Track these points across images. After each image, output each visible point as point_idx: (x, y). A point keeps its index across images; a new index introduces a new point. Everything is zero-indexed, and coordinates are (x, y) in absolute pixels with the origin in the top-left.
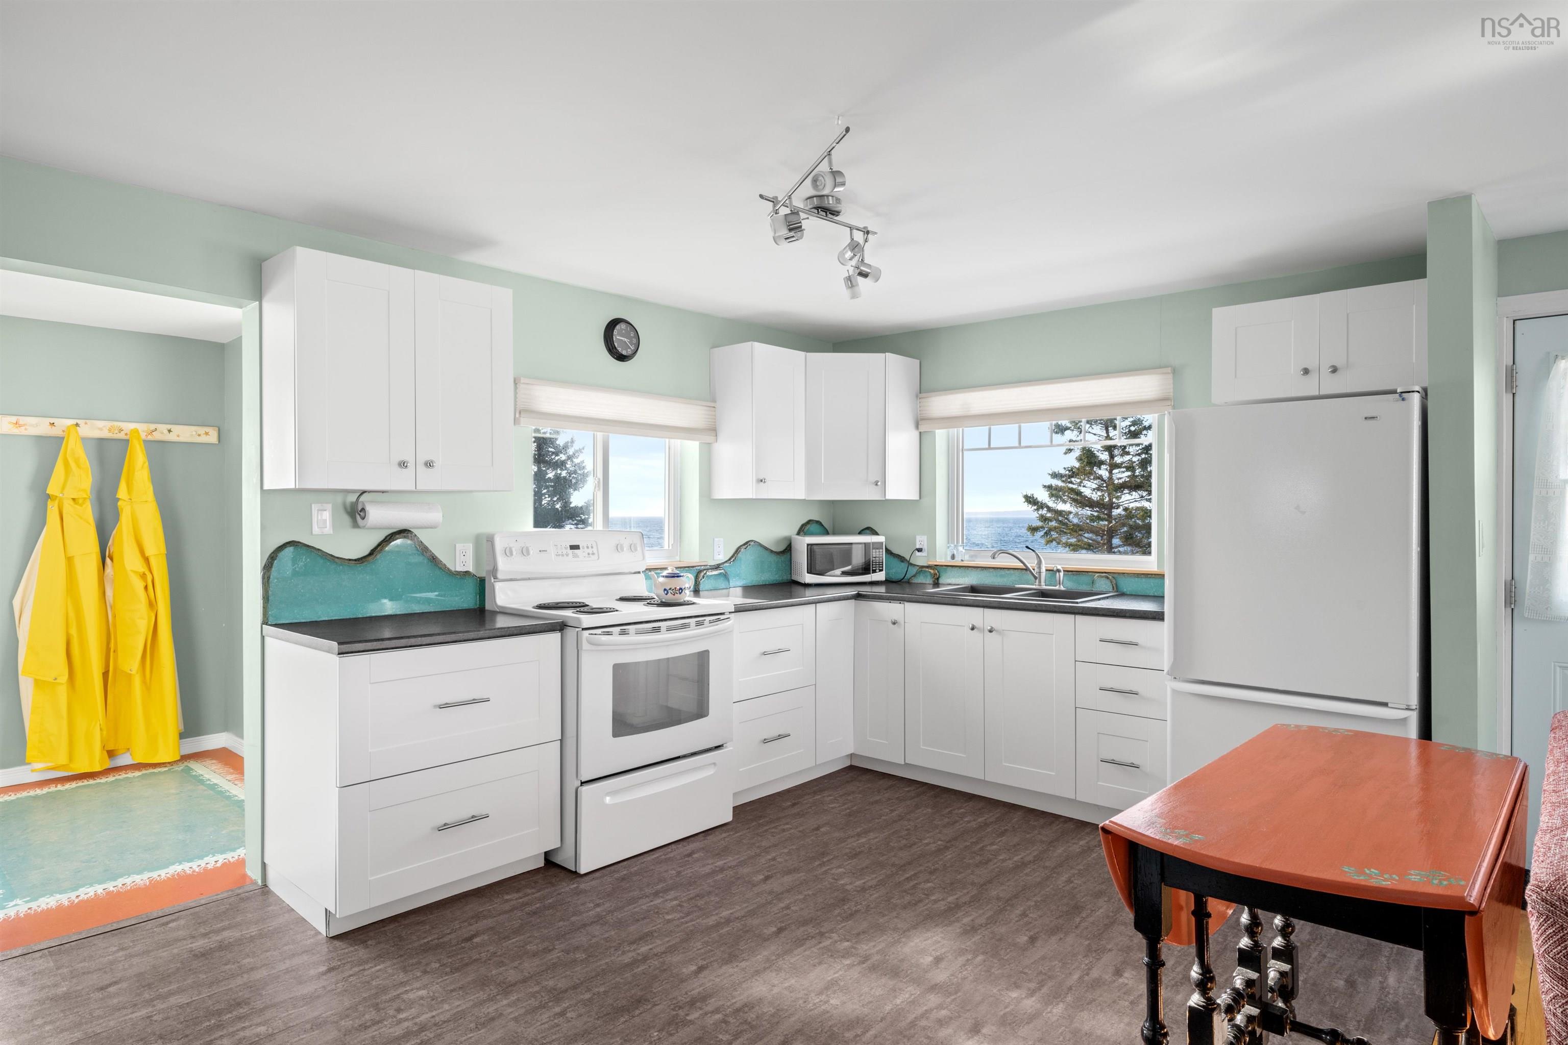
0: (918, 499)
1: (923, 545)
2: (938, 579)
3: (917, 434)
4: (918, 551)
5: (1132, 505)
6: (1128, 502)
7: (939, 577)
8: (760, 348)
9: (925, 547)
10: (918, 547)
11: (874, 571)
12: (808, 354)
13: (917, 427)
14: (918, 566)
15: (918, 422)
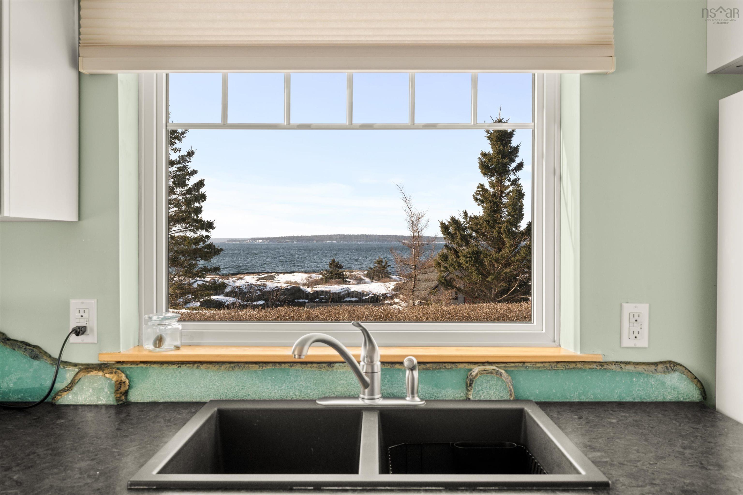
0: (74, 218)
1: (88, 320)
2: (126, 393)
4: (78, 334)
5: (176, 235)
6: (173, 232)
7: (130, 387)
9: (93, 324)
10: (73, 325)
14: (75, 365)
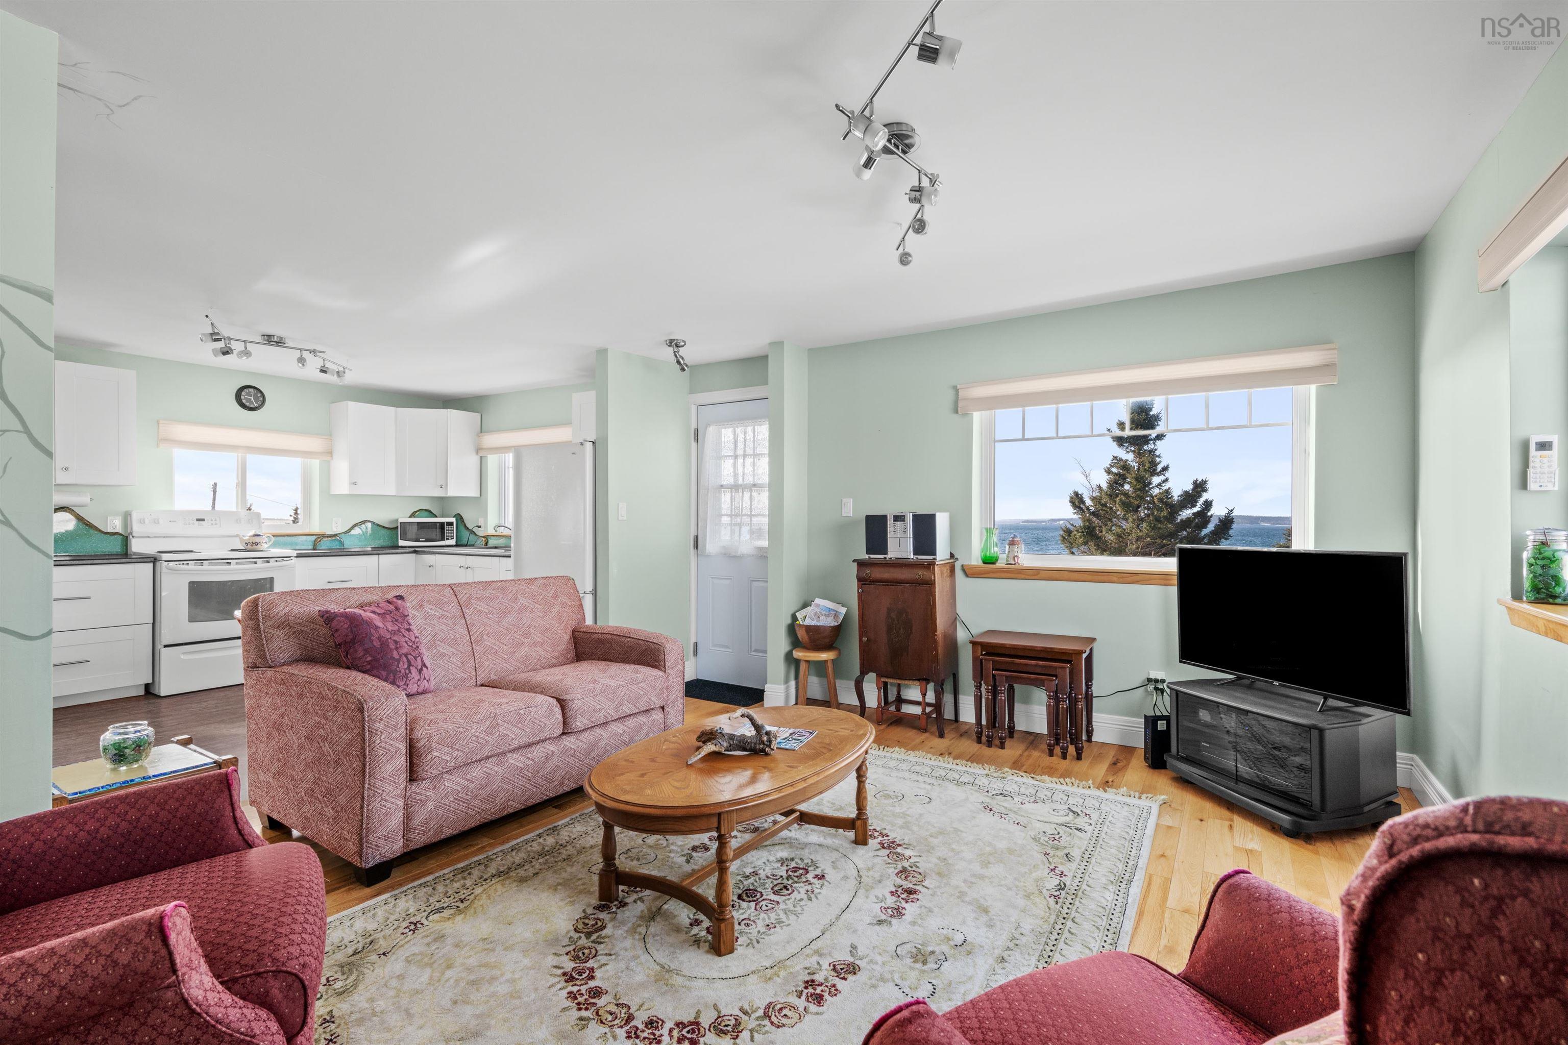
0: (474, 496)
1: (481, 524)
3: (477, 459)
7: (487, 542)
8: (353, 406)
9: (483, 525)
10: (478, 525)
11: (448, 539)
12: (398, 409)
13: (477, 453)
15: (478, 450)
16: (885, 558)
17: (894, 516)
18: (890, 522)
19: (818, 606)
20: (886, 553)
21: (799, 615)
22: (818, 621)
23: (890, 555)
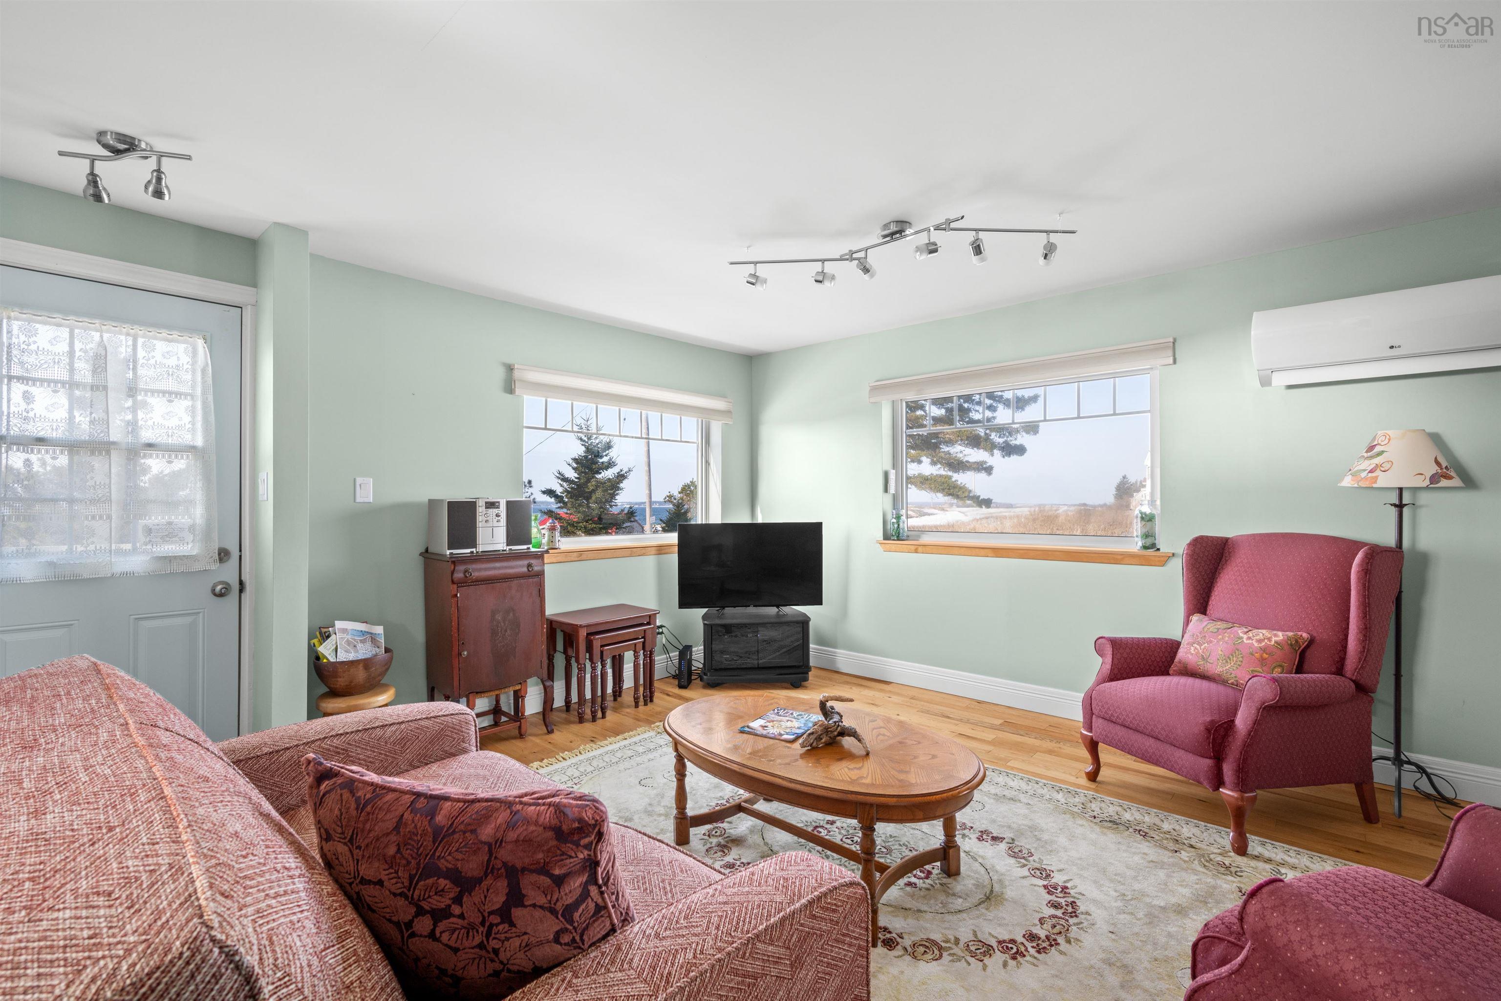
16: (472, 552)
17: (486, 503)
18: (481, 509)
19: (344, 631)
20: (474, 545)
21: (325, 650)
22: (357, 651)
23: (481, 548)
